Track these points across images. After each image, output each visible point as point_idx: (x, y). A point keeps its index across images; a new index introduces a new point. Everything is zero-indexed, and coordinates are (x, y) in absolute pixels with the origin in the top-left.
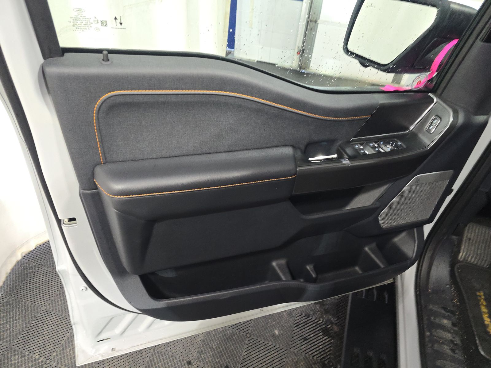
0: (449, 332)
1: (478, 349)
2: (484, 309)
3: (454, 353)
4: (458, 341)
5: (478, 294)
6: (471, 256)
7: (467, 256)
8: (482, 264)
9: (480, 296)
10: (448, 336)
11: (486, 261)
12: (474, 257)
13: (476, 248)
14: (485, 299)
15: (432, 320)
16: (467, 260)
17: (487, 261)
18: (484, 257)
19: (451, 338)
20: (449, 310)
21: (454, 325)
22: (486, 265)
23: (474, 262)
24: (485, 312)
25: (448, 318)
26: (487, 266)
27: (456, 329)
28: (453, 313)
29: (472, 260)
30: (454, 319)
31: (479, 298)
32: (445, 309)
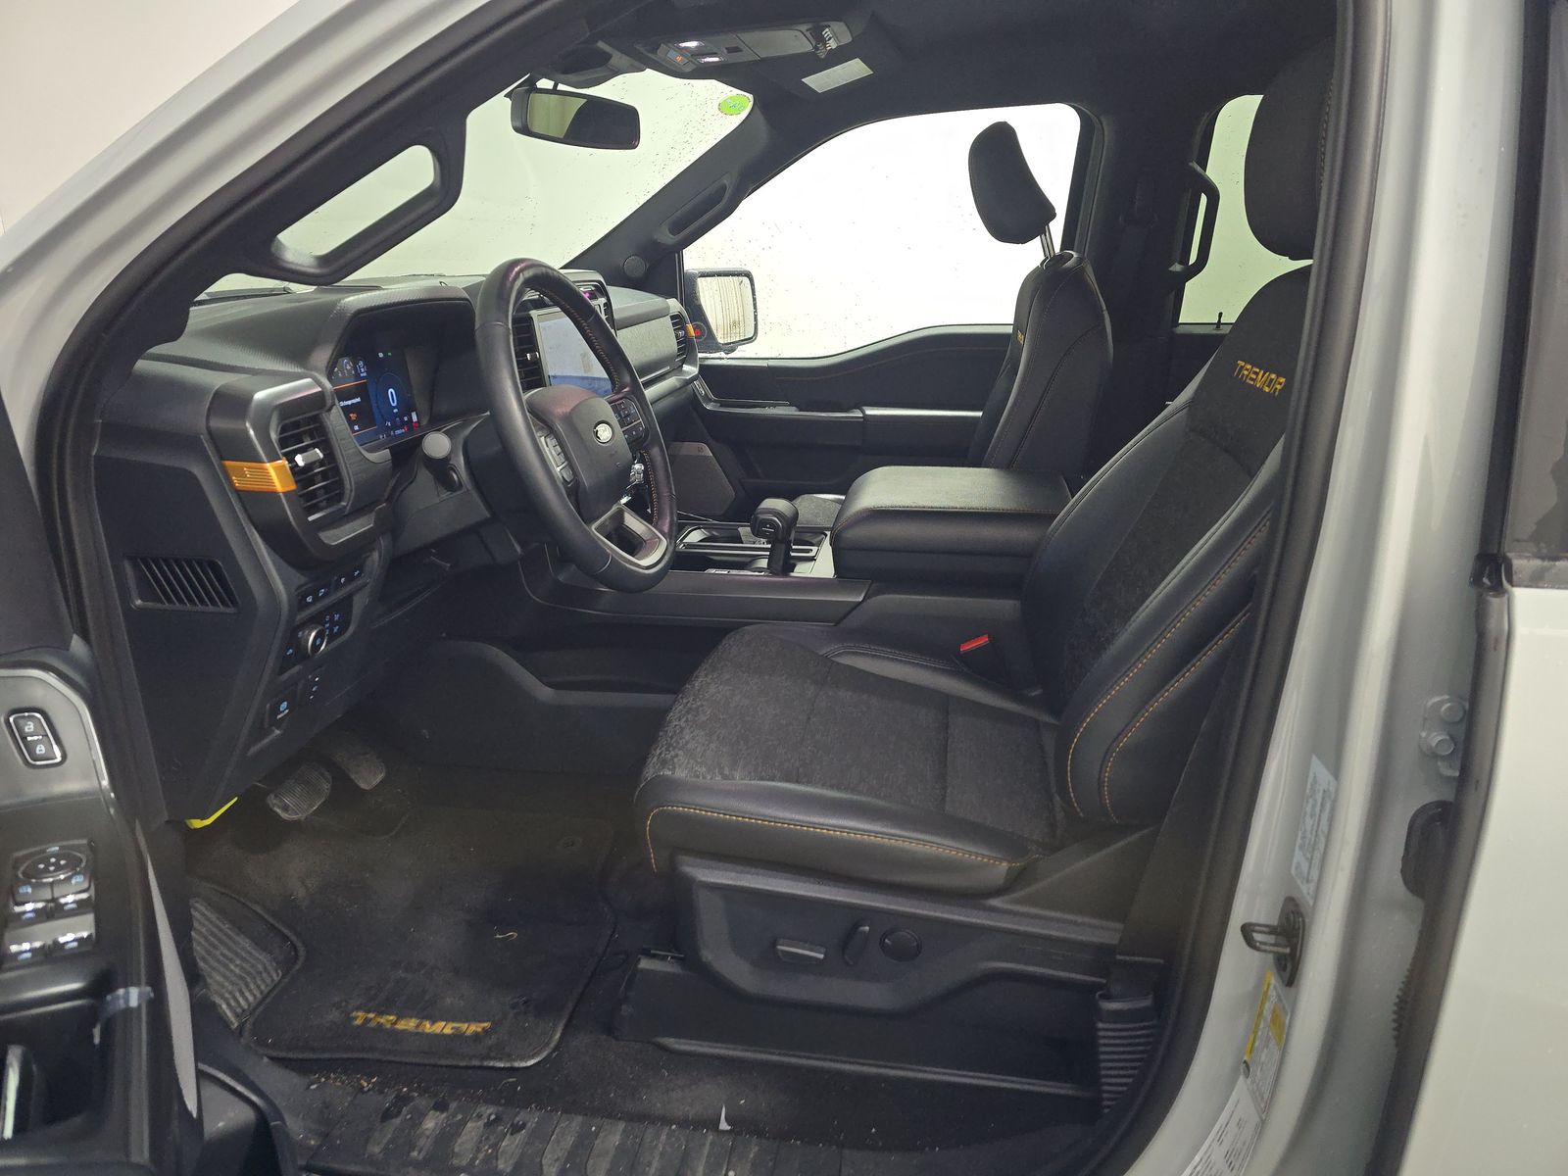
0: (463, 1123)
1: (518, 1069)
2: (409, 1024)
3: (523, 1126)
4: (489, 1111)
5: (358, 1022)
6: (238, 995)
7: (233, 1003)
8: (268, 981)
9: (367, 1020)
10: (473, 1129)
11: (265, 969)
12: (244, 989)
13: (222, 969)
14: (381, 1013)
15: (421, 1157)
16: (244, 1011)
17: (268, 964)
18: (253, 966)
19: (481, 1123)
20: (393, 1105)
21: (440, 1107)
22: (275, 976)
23: (255, 996)
24: (418, 1026)
25: (419, 1116)
26: (278, 975)
27: (453, 1105)
28: (402, 1100)
29: (248, 999)
30: (421, 1102)
31: (372, 1024)
32: (387, 1116)
